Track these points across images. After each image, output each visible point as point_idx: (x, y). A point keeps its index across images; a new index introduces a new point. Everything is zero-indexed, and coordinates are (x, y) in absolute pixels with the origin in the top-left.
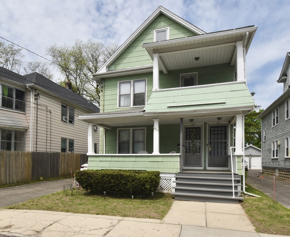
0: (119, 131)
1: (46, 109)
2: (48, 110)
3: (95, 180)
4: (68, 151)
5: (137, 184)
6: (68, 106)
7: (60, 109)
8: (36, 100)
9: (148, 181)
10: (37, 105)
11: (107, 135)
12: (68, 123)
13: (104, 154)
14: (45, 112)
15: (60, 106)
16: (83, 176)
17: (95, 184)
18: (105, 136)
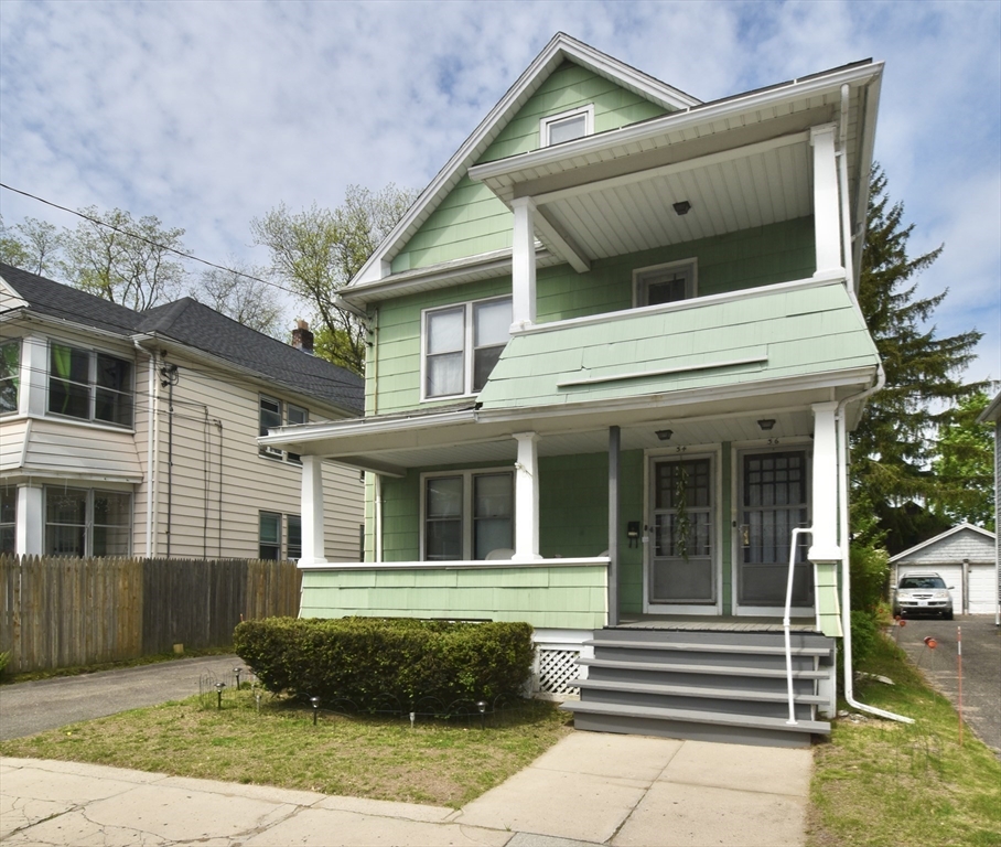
0: (429, 482)
1: (204, 416)
2: (209, 417)
3: (293, 654)
4: (284, 557)
5: (429, 669)
6: (285, 406)
7: (256, 415)
8: (168, 386)
9: (469, 661)
10: (170, 405)
11: (387, 497)
12: (285, 461)
14: (201, 427)
15: (256, 406)
16: (255, 642)
17: (294, 669)
18: (382, 499)
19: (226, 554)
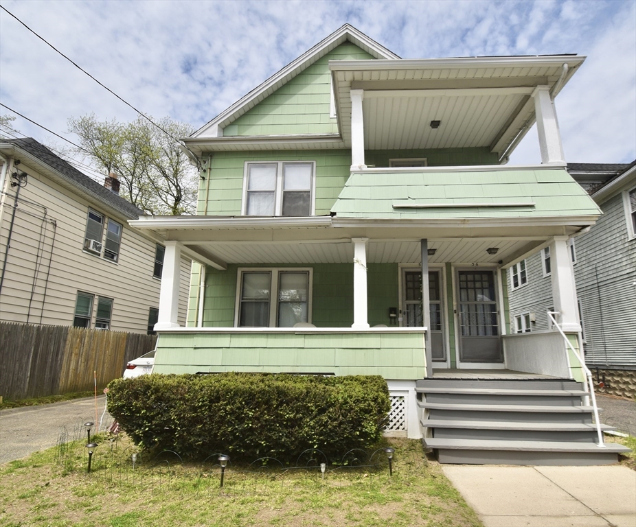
0: (244, 274)
1: (43, 215)
2: (46, 217)
3: (184, 411)
4: (93, 327)
5: (336, 420)
6: (106, 219)
7: (85, 222)
8: (16, 187)
9: (371, 411)
10: (16, 201)
11: (210, 282)
12: (102, 257)
13: (200, 328)
14: (39, 223)
15: (86, 216)
16: (137, 398)
17: (182, 426)
18: (205, 284)
19: (46, 322)
